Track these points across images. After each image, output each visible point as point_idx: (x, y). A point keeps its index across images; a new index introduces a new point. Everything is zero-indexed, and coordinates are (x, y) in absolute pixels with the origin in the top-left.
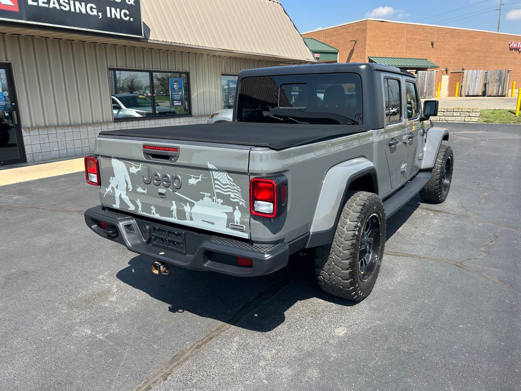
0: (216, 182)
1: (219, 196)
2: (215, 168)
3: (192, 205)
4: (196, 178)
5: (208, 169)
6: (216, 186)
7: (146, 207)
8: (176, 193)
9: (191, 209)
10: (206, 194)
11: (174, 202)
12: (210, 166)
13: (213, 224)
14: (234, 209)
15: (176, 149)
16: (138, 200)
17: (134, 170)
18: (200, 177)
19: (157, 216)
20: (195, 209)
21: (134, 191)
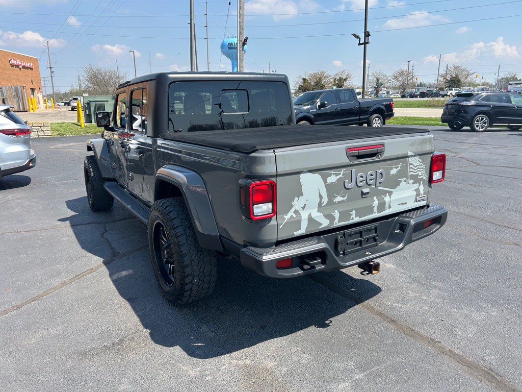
0: (411, 166)
1: (412, 177)
2: (413, 154)
3: (390, 193)
4: (396, 168)
5: (407, 157)
6: (411, 170)
7: (345, 215)
8: (379, 188)
9: (390, 198)
10: (402, 179)
11: (375, 198)
12: (410, 153)
13: (405, 203)
14: (420, 184)
15: (383, 145)
16: (336, 211)
17: (332, 179)
18: (400, 165)
19: (357, 220)
20: (393, 197)
21: (331, 202)
